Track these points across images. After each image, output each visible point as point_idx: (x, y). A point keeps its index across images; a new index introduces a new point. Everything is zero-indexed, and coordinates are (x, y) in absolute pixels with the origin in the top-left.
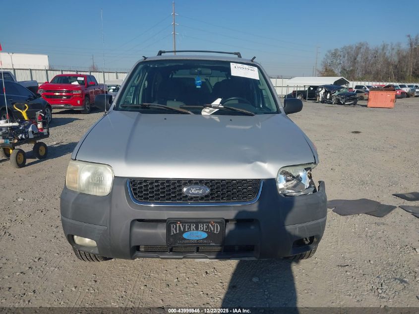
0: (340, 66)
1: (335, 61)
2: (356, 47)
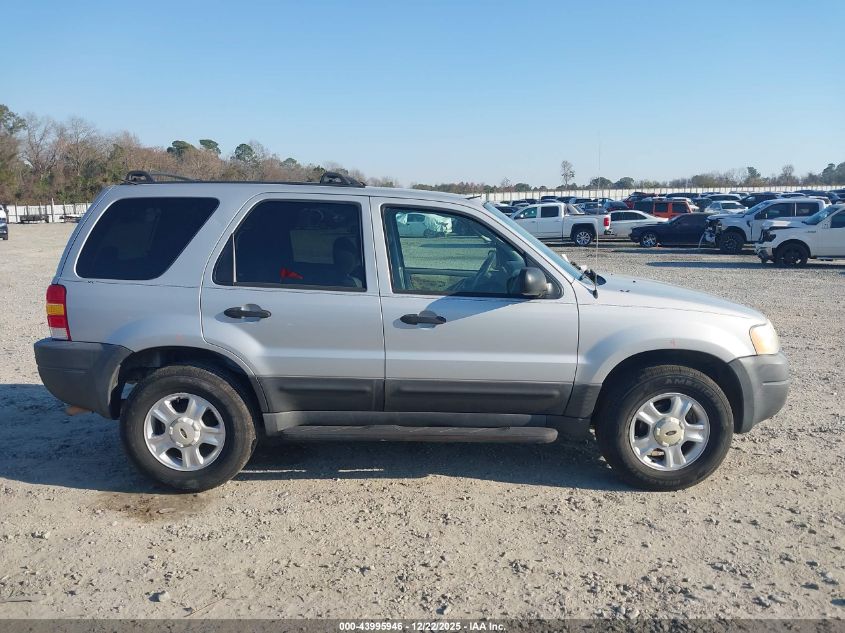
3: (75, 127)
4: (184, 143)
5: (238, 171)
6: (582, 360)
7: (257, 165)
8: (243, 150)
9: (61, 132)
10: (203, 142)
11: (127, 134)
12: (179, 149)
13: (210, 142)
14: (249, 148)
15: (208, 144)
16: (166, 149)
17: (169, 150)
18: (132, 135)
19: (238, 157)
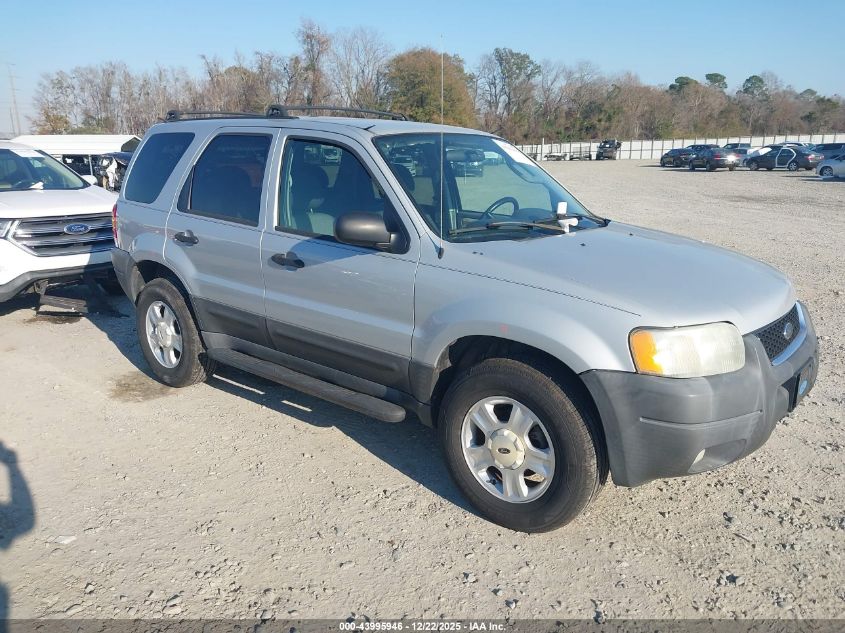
0: (77, 110)
1: (62, 99)
2: (104, 71)
3: (581, 69)
4: (687, 79)
5: (742, 107)
6: (418, 333)
7: (766, 98)
8: (754, 82)
9: (569, 75)
10: (709, 77)
11: (629, 74)
12: (682, 85)
13: (717, 75)
14: (761, 80)
15: (714, 78)
16: (667, 87)
17: (672, 87)
18: (633, 74)
19: (746, 91)
